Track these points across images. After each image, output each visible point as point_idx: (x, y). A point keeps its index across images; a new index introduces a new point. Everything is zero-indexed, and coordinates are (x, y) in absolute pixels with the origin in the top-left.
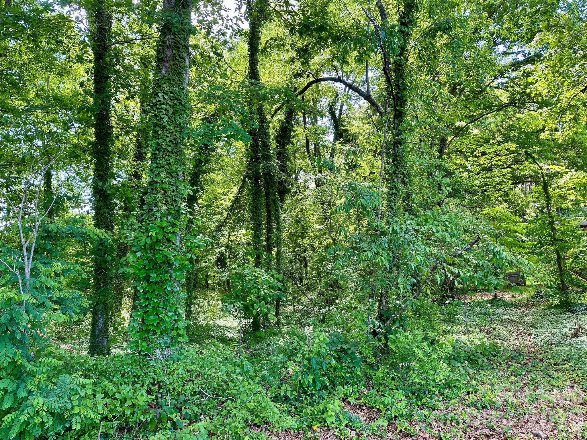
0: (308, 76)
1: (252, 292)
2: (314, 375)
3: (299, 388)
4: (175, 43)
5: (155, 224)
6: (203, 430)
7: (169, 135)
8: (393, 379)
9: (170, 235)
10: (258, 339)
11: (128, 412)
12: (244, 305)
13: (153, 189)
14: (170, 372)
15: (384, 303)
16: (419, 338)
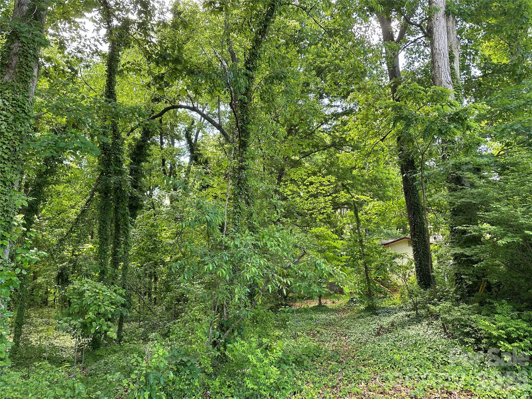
0: (166, 102)
1: (91, 308)
2: (151, 390)
4: (23, 51)
7: (7, 142)
8: (229, 386)
10: (96, 358)
12: (81, 323)
15: (225, 314)
16: (254, 345)
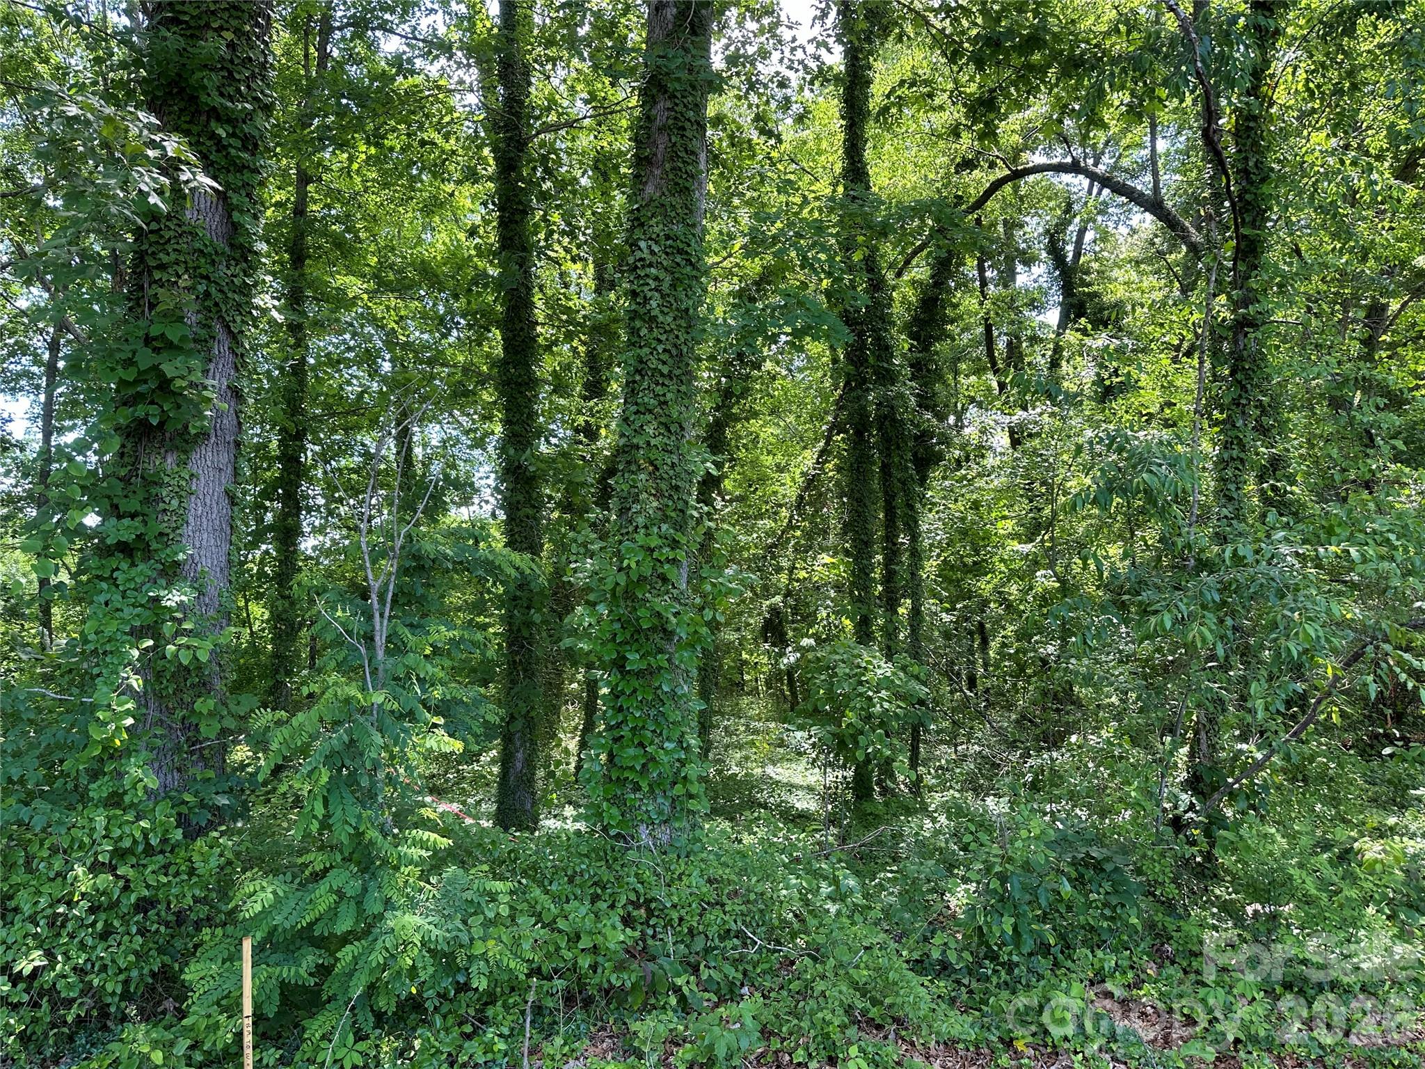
0: (992, 165)
1: (852, 705)
2: (1017, 916)
3: (979, 945)
4: (676, 118)
5: (633, 540)
6: (748, 1021)
7: (663, 338)
9: (666, 566)
10: (867, 820)
11: (585, 962)
12: (833, 734)
13: (629, 463)
14: (672, 880)
15: (1204, 747)
16: (1305, 842)
